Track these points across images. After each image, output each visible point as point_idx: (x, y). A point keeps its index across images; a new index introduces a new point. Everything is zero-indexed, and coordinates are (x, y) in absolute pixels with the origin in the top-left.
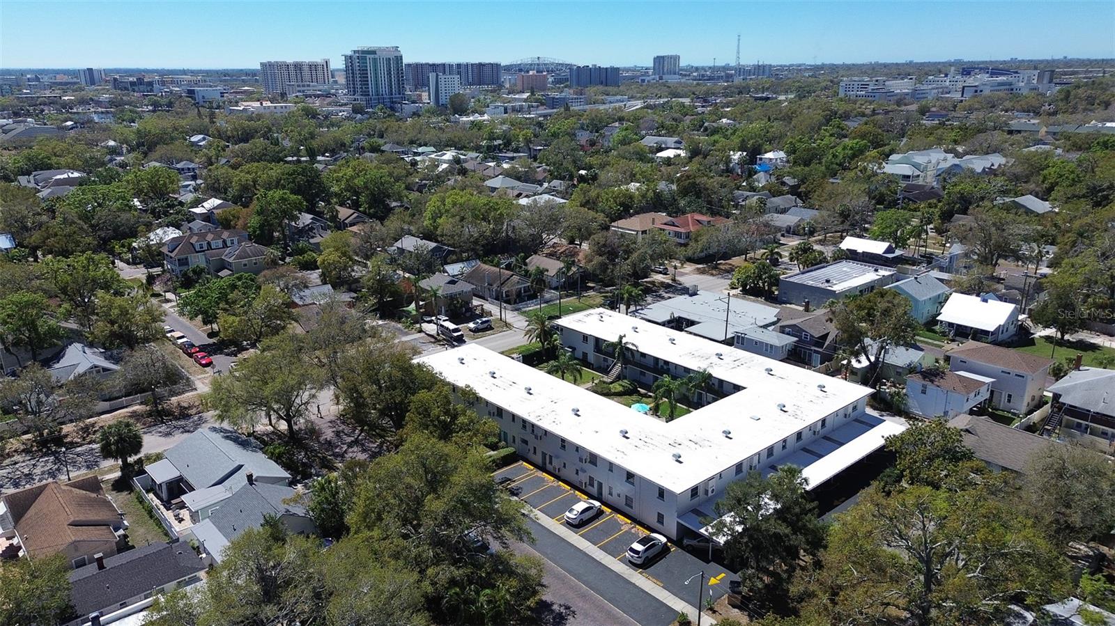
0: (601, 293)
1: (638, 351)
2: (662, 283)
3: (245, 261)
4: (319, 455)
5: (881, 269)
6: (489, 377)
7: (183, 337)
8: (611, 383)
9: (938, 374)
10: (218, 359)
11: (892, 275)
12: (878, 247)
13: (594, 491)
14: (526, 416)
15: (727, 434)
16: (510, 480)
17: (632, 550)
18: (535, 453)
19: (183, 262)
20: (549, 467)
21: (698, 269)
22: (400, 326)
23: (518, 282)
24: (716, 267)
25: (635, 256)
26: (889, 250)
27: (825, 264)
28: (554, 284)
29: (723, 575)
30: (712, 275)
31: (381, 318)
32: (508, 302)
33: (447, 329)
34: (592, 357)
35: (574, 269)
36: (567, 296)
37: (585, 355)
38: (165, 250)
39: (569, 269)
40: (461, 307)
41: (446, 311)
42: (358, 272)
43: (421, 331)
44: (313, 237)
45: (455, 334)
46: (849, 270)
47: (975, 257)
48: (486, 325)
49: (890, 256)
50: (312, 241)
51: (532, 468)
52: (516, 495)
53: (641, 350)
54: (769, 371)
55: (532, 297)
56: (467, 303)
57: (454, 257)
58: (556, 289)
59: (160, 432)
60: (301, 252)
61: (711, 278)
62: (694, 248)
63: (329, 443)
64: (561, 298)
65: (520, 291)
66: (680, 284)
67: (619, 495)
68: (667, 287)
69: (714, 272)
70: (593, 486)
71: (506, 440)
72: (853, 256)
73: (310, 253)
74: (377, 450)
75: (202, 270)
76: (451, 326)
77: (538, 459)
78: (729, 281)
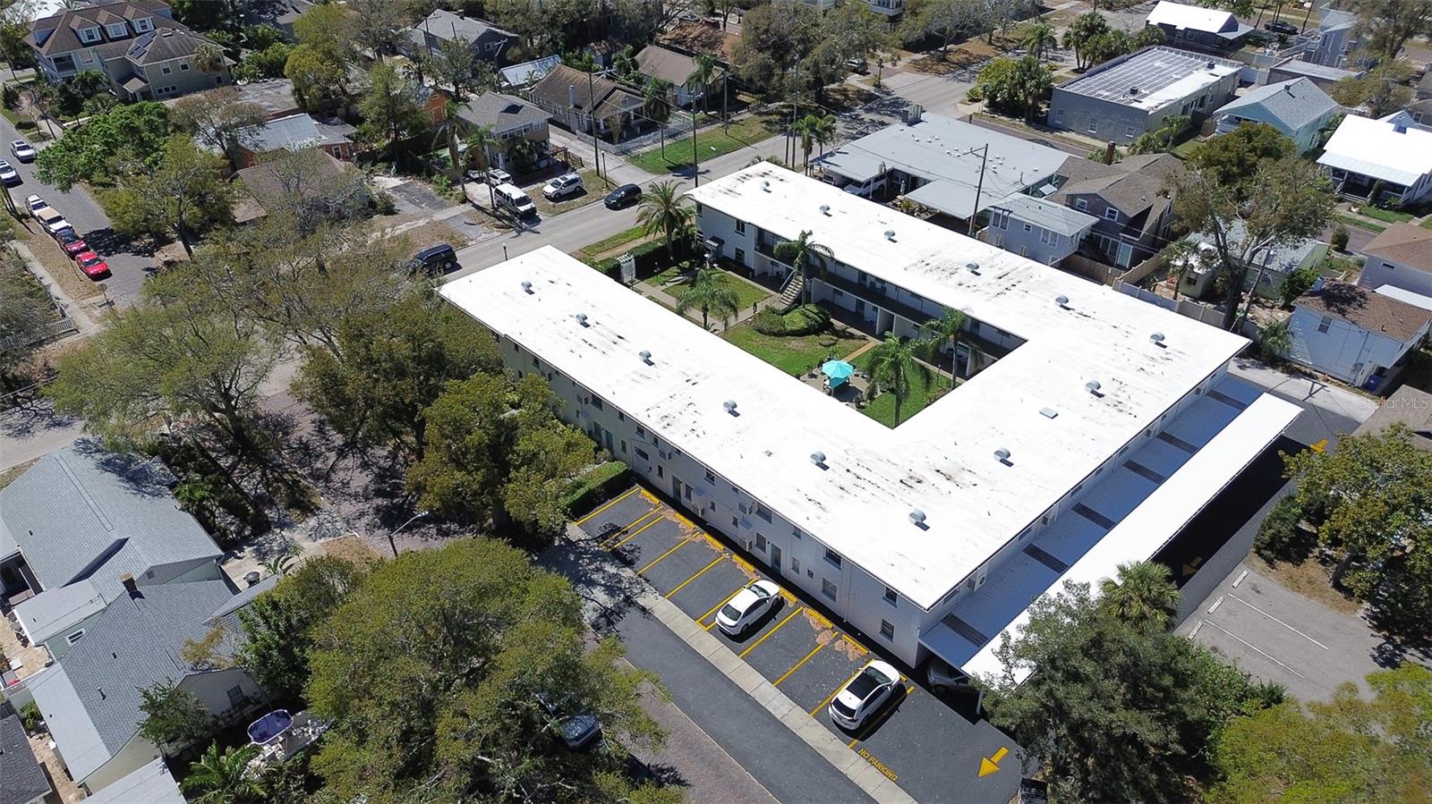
0: (760, 114)
1: (832, 259)
2: (859, 92)
3: (164, 63)
4: (286, 476)
5: (1218, 62)
6: (576, 323)
7: (58, 219)
8: (786, 312)
9: (1354, 299)
10: (121, 263)
11: (1236, 74)
12: (1211, 20)
13: (766, 557)
14: (642, 418)
15: (1005, 459)
16: (618, 529)
17: (838, 704)
18: (660, 474)
19: (64, 63)
20: (684, 501)
21: (915, 62)
22: (430, 188)
23: (624, 102)
24: (943, 59)
25: (818, 51)
26: (1230, 26)
27: (1126, 56)
28: (685, 98)
29: (1004, 751)
30: (938, 73)
31: (398, 173)
32: (608, 138)
33: (508, 197)
34: (752, 258)
35: (717, 73)
36: (706, 122)
37: (740, 253)
38: (31, 40)
39: (708, 73)
40: (531, 152)
41: (506, 161)
42: (357, 79)
43: (465, 200)
44: (282, 13)
45: (522, 209)
46: (1164, 66)
47: (1370, 38)
48: (572, 187)
49: (1231, 36)
50: (281, 20)
51: (656, 501)
52: (629, 563)
53: (838, 257)
54: (1063, 303)
55: (647, 128)
56: (541, 144)
57: (517, 51)
58: (687, 107)
59: (10, 426)
60: (261, 43)
61: (938, 79)
62: (912, 28)
63: (305, 448)
64: (696, 126)
65: (629, 116)
66: (888, 94)
67: (810, 574)
68: (868, 98)
69: (941, 68)
70: (764, 549)
71: (610, 448)
72: (1171, 37)
73: (277, 45)
74: (388, 463)
75: (96, 80)
76: (516, 193)
77: (666, 485)
78: (968, 87)
